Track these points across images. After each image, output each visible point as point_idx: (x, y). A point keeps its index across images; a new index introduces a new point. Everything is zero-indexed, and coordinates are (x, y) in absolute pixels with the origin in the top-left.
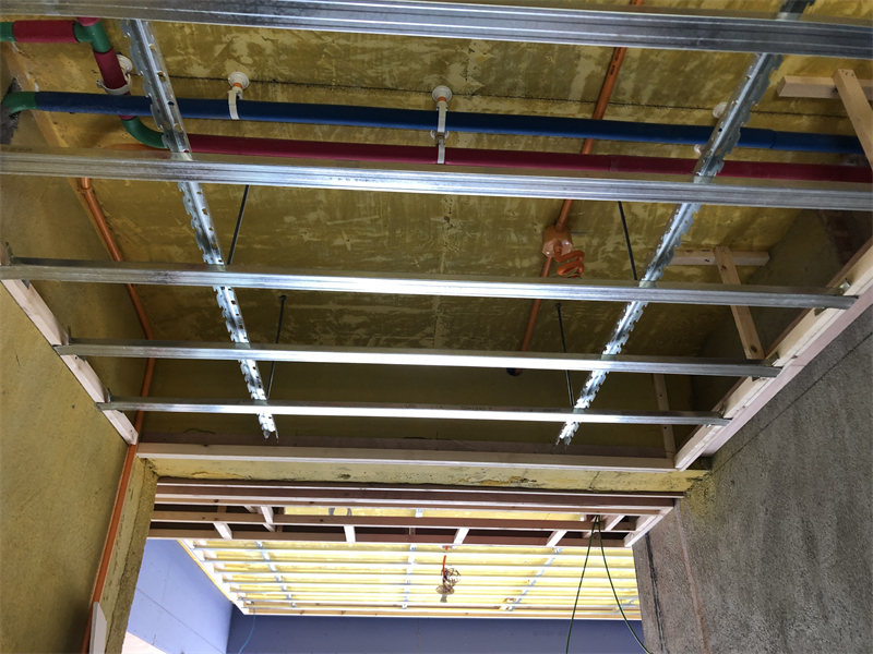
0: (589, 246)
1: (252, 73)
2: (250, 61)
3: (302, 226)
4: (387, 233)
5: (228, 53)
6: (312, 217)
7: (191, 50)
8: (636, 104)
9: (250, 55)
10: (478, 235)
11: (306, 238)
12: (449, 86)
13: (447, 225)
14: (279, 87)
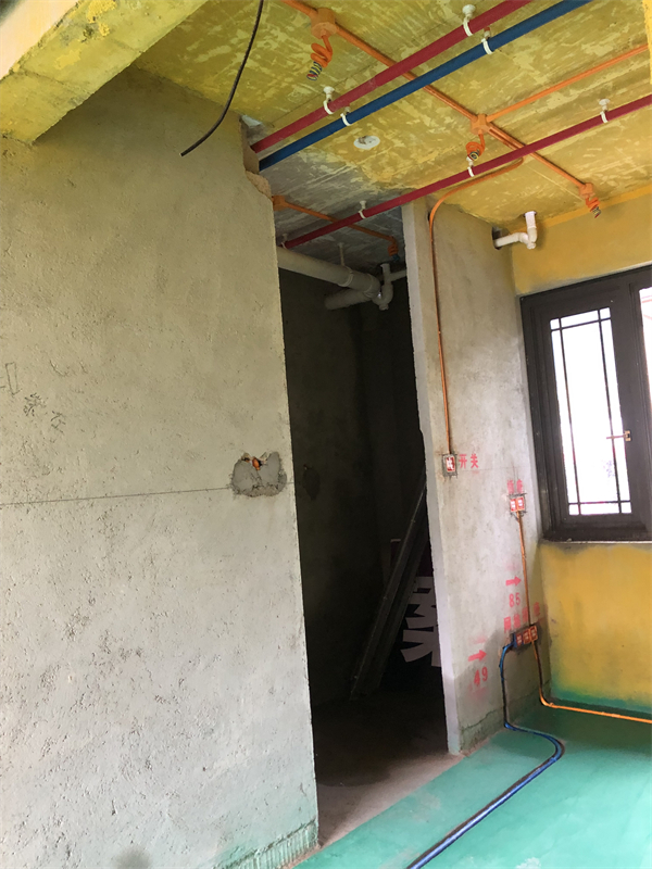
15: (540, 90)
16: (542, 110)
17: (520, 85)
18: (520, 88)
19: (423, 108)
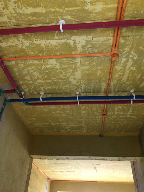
0: (111, 114)
1: (44, 92)
2: (44, 91)
3: (56, 113)
4: (72, 114)
5: (40, 90)
6: (57, 112)
7: (34, 90)
8: (115, 92)
9: (44, 90)
10: (89, 113)
11: (57, 115)
12: (79, 92)
13: (83, 112)
14: (49, 94)
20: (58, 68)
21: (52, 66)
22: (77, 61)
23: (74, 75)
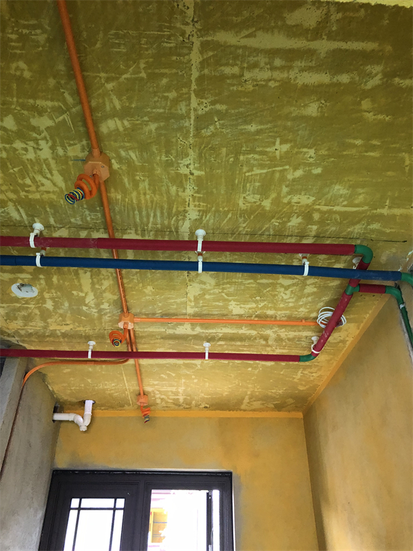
15: (182, 317)
16: (170, 331)
17: (175, 307)
18: (173, 309)
19: (97, 286)
20: (232, 303)
21: (242, 306)
22: (194, 309)
23: (202, 289)
